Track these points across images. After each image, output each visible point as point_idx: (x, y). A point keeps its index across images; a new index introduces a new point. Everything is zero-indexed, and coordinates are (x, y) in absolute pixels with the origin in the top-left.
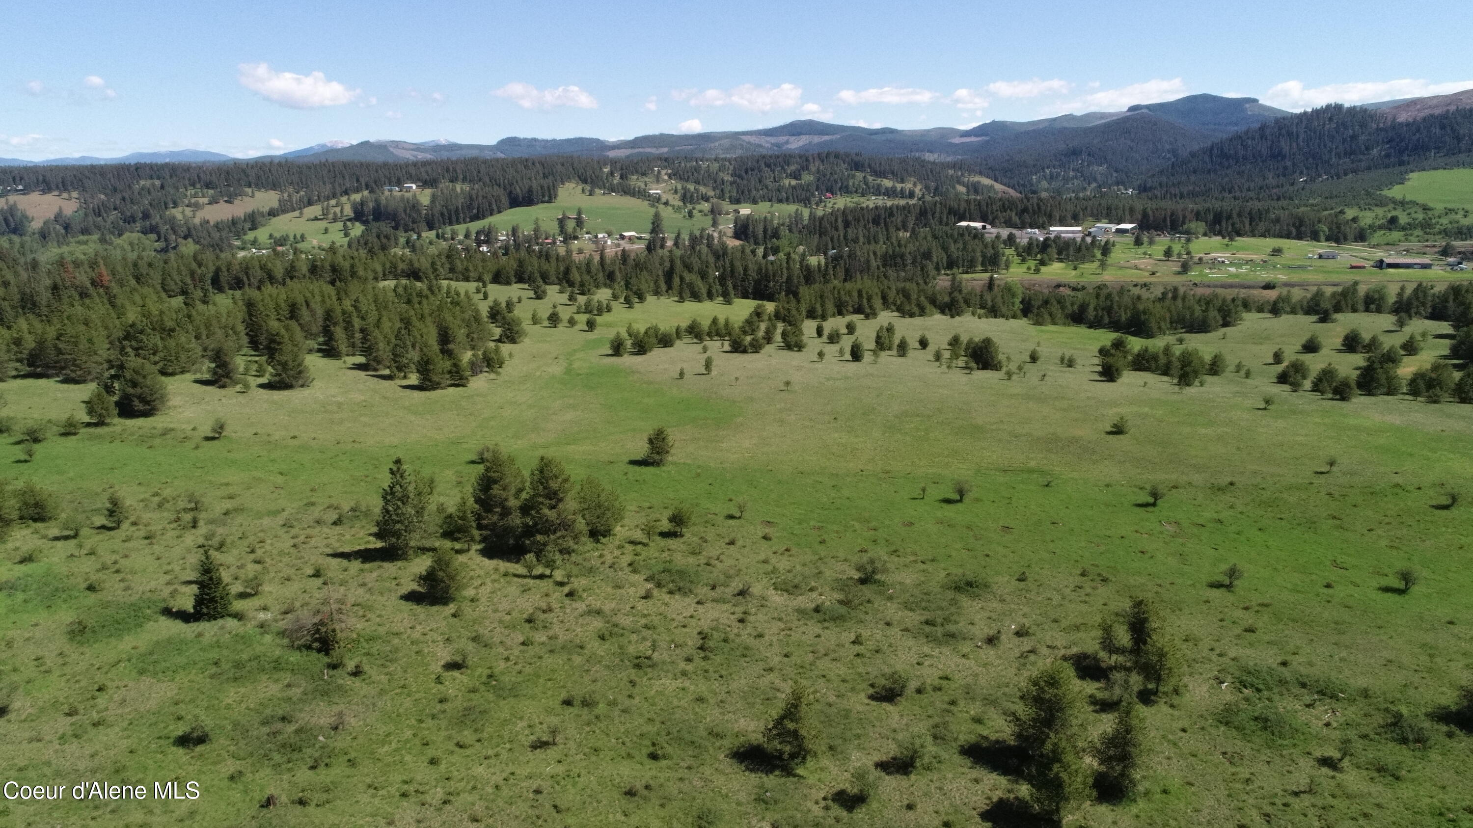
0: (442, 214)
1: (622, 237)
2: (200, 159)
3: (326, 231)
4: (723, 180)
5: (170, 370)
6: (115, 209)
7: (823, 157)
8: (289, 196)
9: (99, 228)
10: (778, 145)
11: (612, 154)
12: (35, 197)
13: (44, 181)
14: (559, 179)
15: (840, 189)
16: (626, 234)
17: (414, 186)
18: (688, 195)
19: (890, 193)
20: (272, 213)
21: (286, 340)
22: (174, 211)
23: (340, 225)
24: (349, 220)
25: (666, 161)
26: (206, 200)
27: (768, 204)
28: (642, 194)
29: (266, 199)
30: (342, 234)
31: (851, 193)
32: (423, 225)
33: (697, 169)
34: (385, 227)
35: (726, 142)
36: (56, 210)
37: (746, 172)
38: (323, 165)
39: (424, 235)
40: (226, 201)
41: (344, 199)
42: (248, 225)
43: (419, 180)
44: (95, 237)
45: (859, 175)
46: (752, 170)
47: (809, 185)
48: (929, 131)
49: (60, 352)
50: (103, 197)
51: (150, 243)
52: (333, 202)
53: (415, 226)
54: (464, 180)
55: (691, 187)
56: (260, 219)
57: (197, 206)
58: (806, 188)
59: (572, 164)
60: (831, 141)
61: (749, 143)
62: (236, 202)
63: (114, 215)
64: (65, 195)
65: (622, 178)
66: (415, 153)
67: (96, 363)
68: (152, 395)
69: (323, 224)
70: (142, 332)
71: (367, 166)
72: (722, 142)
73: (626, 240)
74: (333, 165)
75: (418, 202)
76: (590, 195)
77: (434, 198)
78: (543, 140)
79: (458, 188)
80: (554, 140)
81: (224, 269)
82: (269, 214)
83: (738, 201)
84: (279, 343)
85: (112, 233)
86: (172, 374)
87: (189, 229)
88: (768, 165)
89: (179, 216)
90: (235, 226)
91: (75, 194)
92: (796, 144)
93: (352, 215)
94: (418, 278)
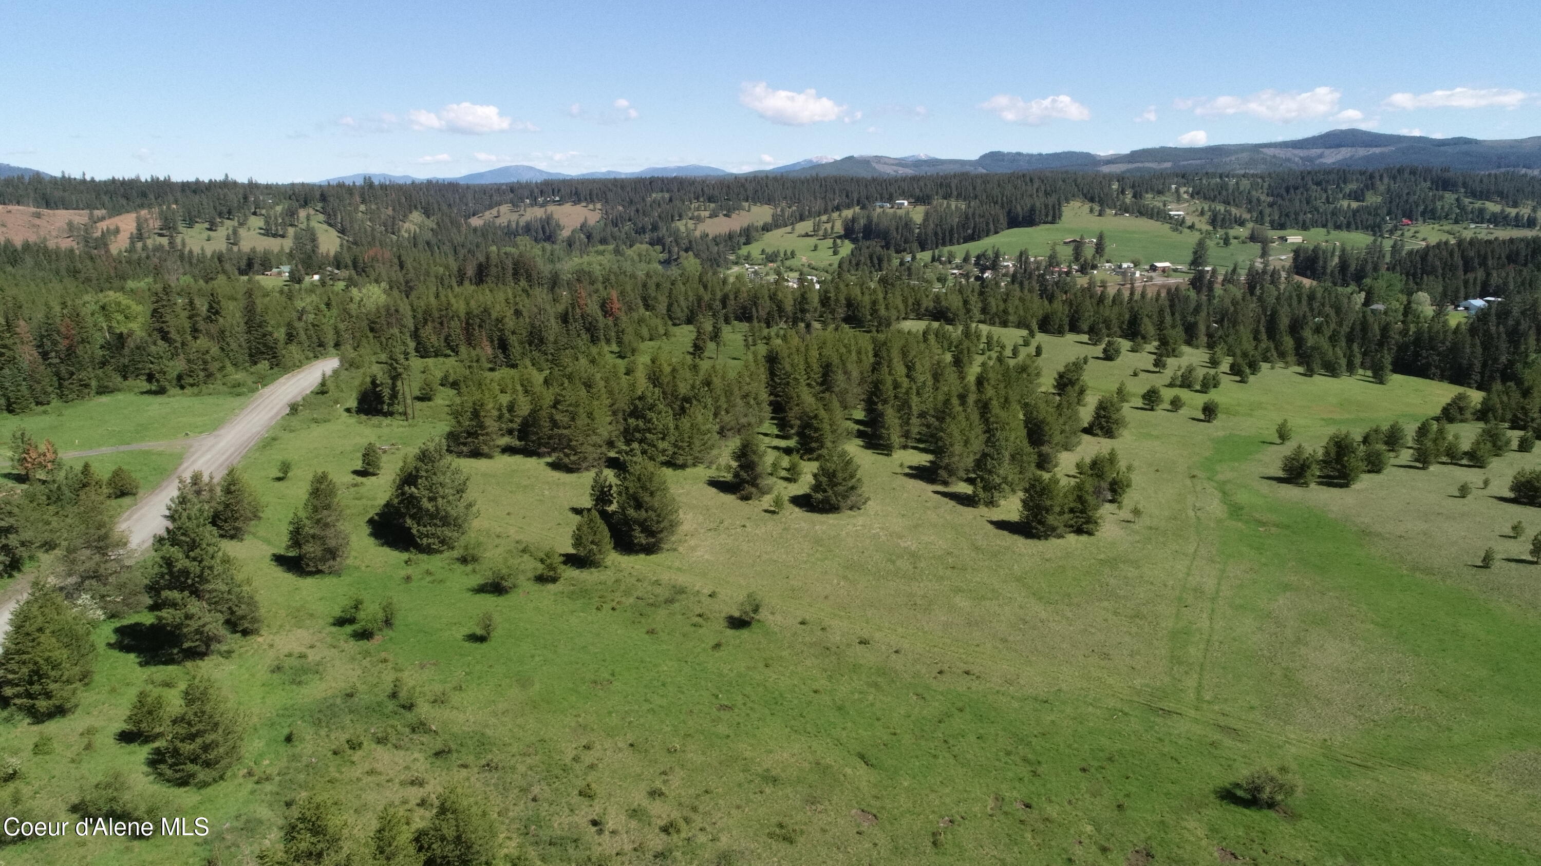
0: (936, 234)
1: (1153, 268)
2: (702, 174)
3: (816, 248)
4: (1258, 200)
5: (680, 461)
6: (630, 220)
7: (1396, 173)
8: (782, 211)
9: (615, 238)
10: (1310, 159)
11: (1106, 169)
12: (568, 208)
13: (576, 193)
14: (1063, 197)
15: (1423, 214)
16: (1158, 265)
17: (906, 203)
18: (1220, 217)
19: (1498, 220)
20: (766, 228)
21: (826, 427)
22: (678, 224)
23: (829, 242)
24: (840, 237)
25: (1184, 177)
26: (707, 214)
27: (1323, 231)
28: (1160, 215)
29: (761, 214)
30: (831, 252)
31: (1440, 218)
32: (915, 245)
33: (1223, 187)
34: (875, 246)
35: (1245, 156)
36: (582, 220)
37: (1288, 191)
38: (816, 179)
39: (919, 256)
40: (725, 215)
41: (835, 215)
42: (743, 240)
43: (911, 196)
44: (611, 247)
45: (1450, 197)
46: (1296, 188)
47: (1376, 209)
48: (1522, 141)
49: (555, 424)
50: (621, 208)
51: (657, 254)
52: (824, 218)
53: (907, 246)
54: (959, 197)
55: (1221, 208)
56: (754, 234)
57: (699, 219)
58: (1373, 211)
59: (1075, 181)
60: (1382, 154)
61: (1274, 156)
62: (733, 216)
63: (628, 226)
64: (591, 206)
65: (1135, 196)
66: (895, 168)
67: (594, 445)
68: (658, 522)
69: (812, 241)
70: (652, 408)
71: (857, 181)
72: (1240, 156)
73: (1158, 272)
74: (825, 179)
75: (911, 220)
76: (1100, 215)
77: (927, 215)
78: (1028, 155)
79: (953, 205)
80: (1040, 155)
81: (732, 297)
82: (763, 229)
83: (1282, 227)
84: (816, 430)
85: (625, 243)
86: (683, 467)
87: (690, 242)
88: (1318, 184)
89: (683, 229)
90: (733, 241)
91: (599, 206)
92: (1331, 158)
93: (842, 232)
94: (950, 321)
